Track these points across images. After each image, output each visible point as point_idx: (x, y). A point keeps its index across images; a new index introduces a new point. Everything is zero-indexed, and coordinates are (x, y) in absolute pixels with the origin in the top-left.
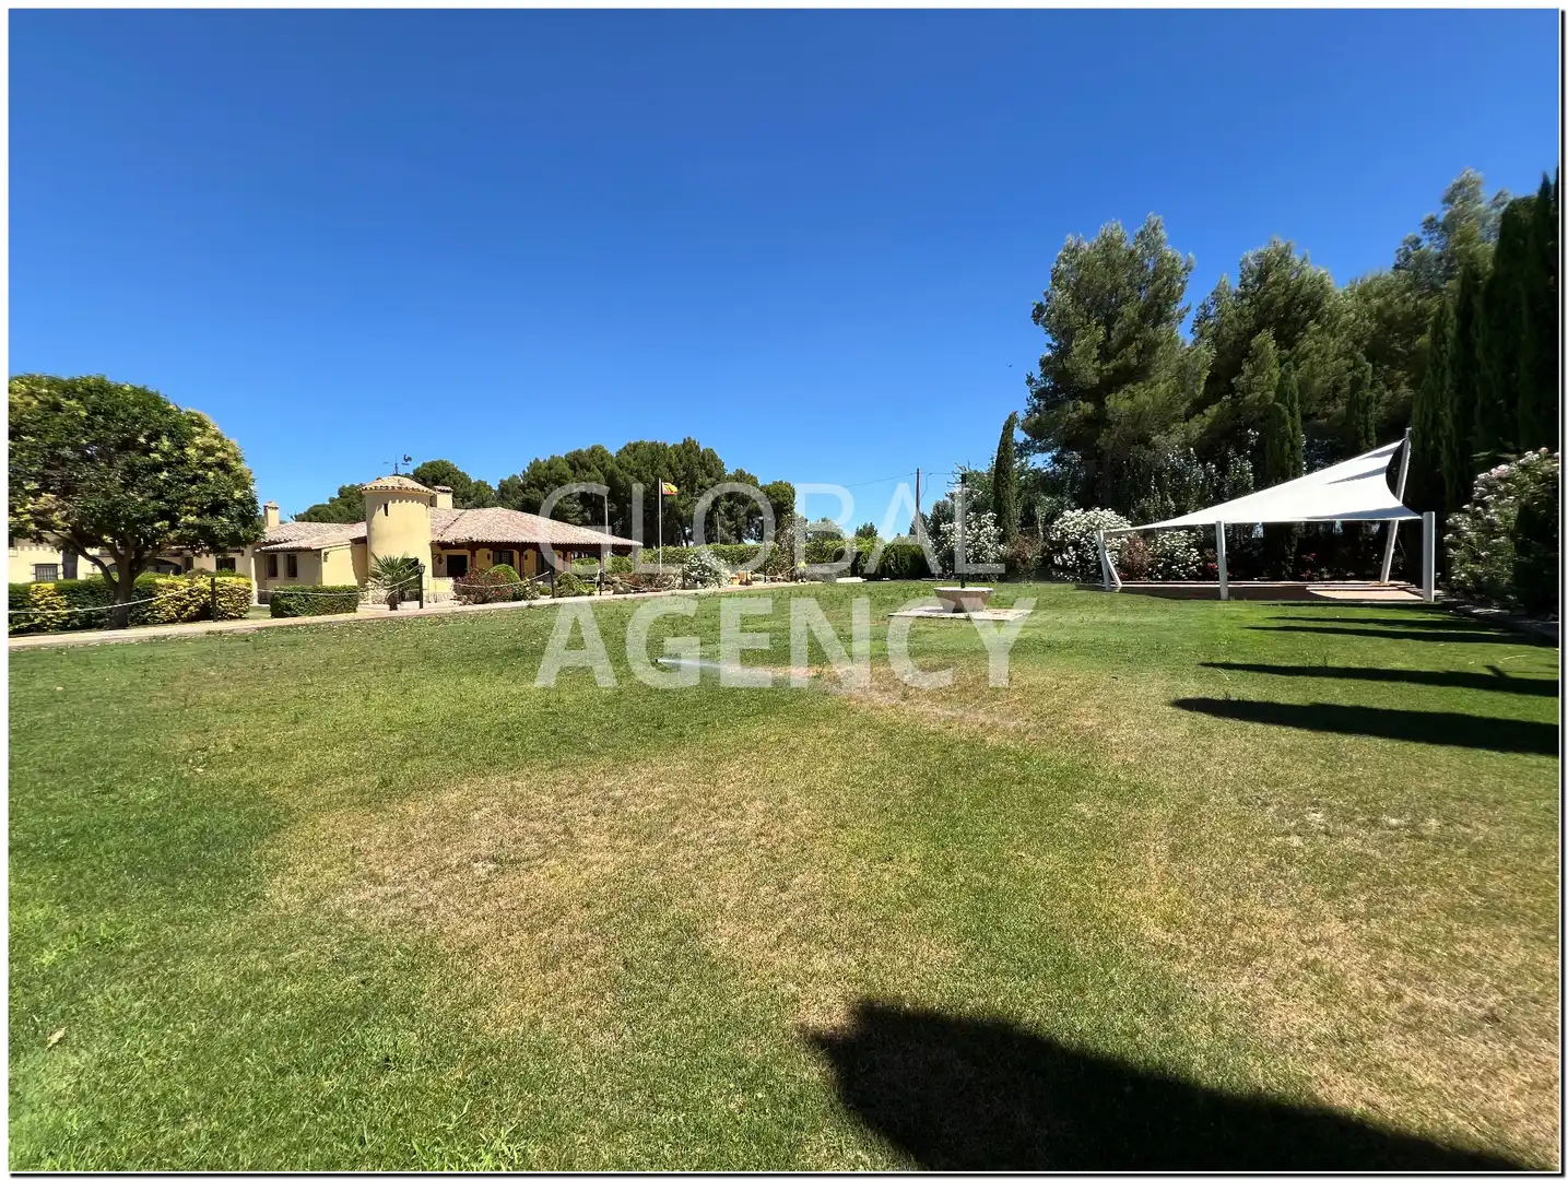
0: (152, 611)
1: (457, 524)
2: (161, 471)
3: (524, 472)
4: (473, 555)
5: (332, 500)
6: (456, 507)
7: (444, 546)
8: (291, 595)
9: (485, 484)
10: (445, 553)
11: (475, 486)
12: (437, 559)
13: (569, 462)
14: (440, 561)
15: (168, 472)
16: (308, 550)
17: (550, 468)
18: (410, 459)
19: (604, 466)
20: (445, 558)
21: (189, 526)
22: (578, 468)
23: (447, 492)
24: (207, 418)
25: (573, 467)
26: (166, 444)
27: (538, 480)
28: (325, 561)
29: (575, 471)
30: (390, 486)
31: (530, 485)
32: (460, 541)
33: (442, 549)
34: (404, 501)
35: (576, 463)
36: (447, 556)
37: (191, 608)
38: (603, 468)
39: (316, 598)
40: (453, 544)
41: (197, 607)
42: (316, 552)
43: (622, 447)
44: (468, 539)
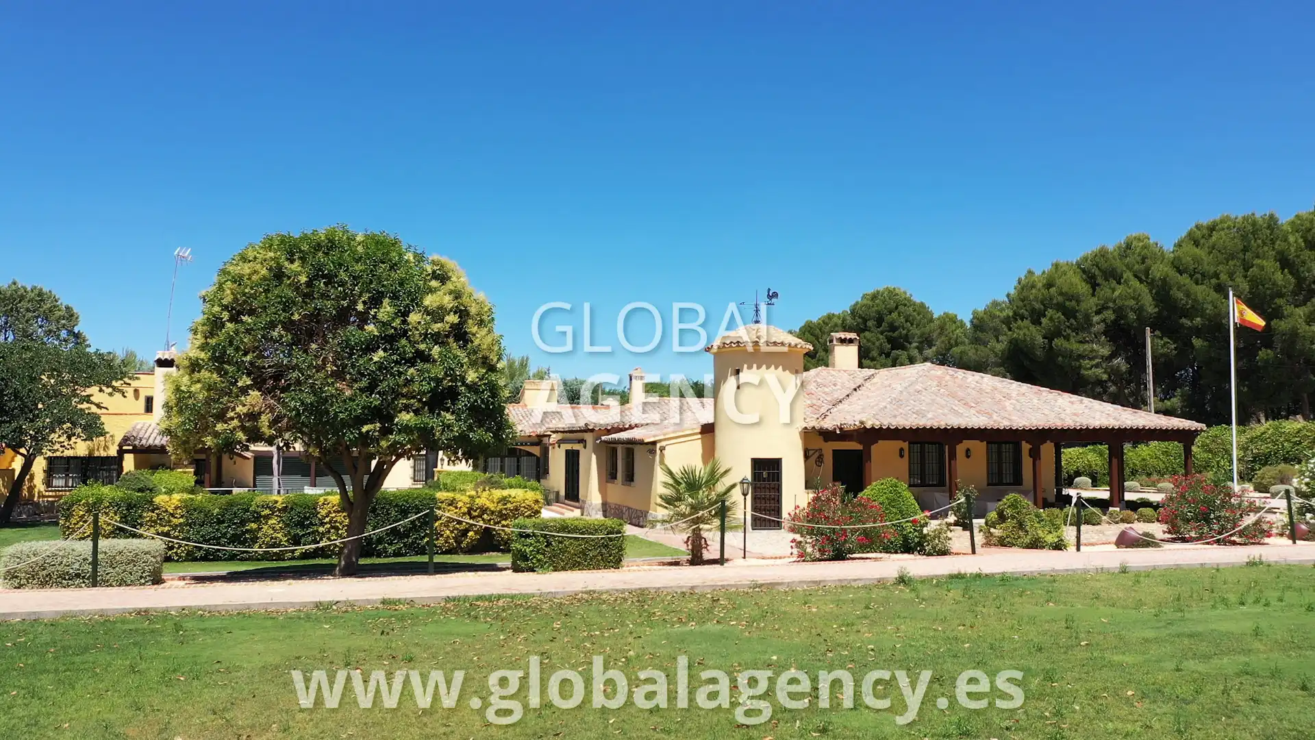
1: (855, 396)
2: (375, 350)
4: (871, 449)
6: (864, 366)
7: (827, 435)
9: (953, 319)
10: (829, 448)
11: (937, 323)
12: (815, 456)
13: (1084, 271)
14: (820, 462)
15: (385, 350)
16: (642, 442)
17: (1049, 285)
18: (775, 295)
19: (1148, 271)
20: (827, 455)
21: (406, 429)
22: (1099, 280)
25: (1091, 279)
26: (386, 310)
27: (1030, 308)
29: (1096, 285)
30: (743, 339)
31: (1017, 316)
32: (846, 428)
33: (826, 441)
34: (764, 366)
35: (1097, 272)
36: (836, 453)
37: (471, 534)
38: (1147, 277)
39: (561, 542)
40: (838, 432)
41: (476, 533)
42: (650, 447)
43: (1184, 234)
44: (857, 423)
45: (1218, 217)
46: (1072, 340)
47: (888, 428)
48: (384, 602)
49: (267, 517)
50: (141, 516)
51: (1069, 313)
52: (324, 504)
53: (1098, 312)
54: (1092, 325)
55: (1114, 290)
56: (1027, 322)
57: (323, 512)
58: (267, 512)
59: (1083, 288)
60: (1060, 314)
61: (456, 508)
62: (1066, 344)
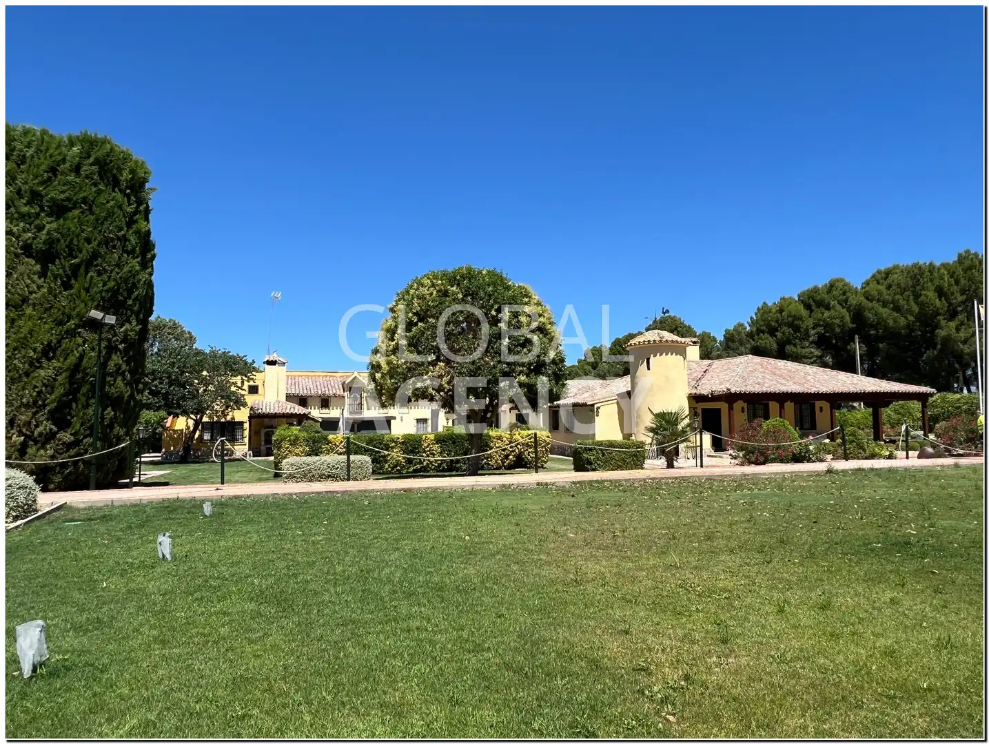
0: (487, 458)
1: (708, 376)
3: (751, 318)
4: (731, 408)
5: (579, 361)
6: (702, 358)
7: (699, 398)
8: (590, 450)
10: (702, 407)
12: (693, 413)
13: (803, 302)
14: (696, 414)
16: (585, 405)
17: (781, 311)
19: (846, 301)
20: (700, 412)
22: (814, 308)
23: (694, 343)
24: (530, 289)
25: (808, 307)
27: (768, 325)
28: (597, 415)
29: (811, 311)
30: (652, 339)
31: (759, 331)
32: (716, 393)
33: (697, 402)
34: (664, 354)
35: (812, 303)
36: (703, 410)
37: (511, 457)
38: (846, 304)
39: (610, 454)
40: (710, 396)
41: (514, 456)
42: (590, 407)
43: (869, 276)
44: (725, 390)
45: (890, 266)
46: (798, 347)
47: (745, 392)
48: (538, 484)
49: (393, 448)
50: (321, 448)
51: (797, 329)
52: (425, 439)
53: (813, 328)
54: (809, 337)
55: (823, 314)
56: (767, 335)
57: (426, 445)
58: (393, 444)
59: (804, 312)
60: (790, 329)
61: (502, 441)
62: (794, 349)
